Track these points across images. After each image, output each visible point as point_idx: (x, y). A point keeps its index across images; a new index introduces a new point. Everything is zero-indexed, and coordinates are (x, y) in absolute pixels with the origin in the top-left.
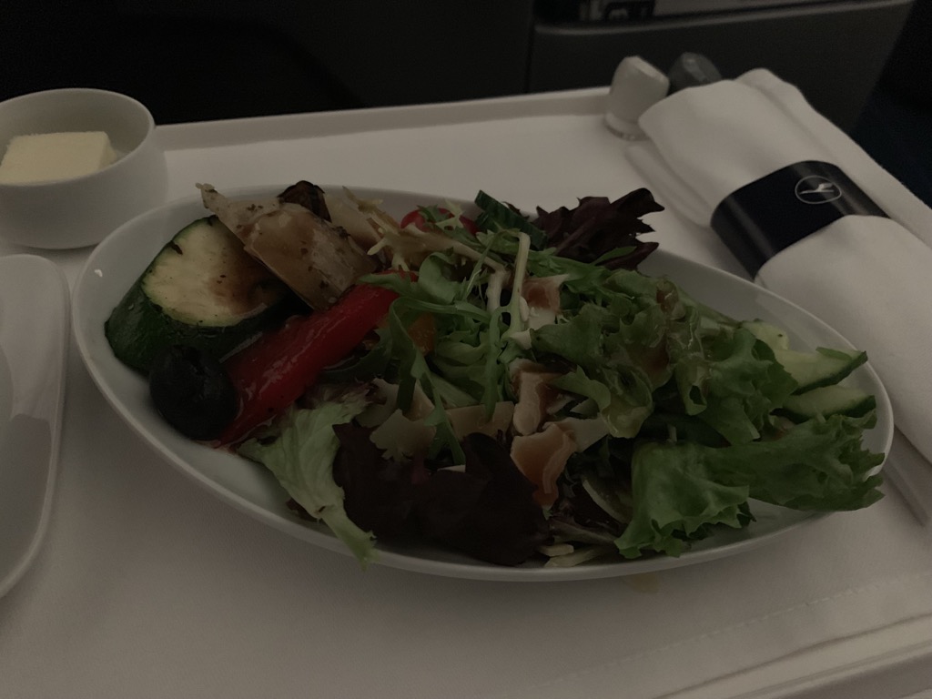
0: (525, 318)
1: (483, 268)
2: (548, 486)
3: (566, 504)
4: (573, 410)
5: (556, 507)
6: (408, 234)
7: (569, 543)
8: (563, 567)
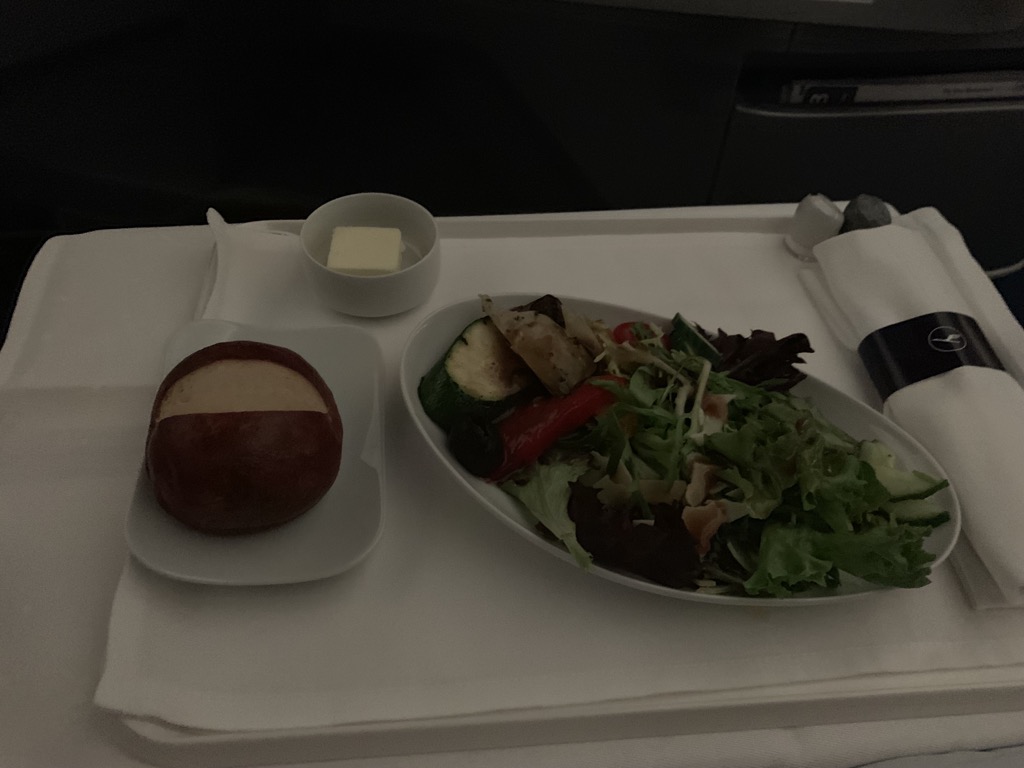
0: (701, 423)
1: (675, 383)
2: (704, 541)
3: (715, 555)
4: (727, 494)
5: (707, 557)
6: (623, 349)
7: (714, 580)
8: (707, 594)
